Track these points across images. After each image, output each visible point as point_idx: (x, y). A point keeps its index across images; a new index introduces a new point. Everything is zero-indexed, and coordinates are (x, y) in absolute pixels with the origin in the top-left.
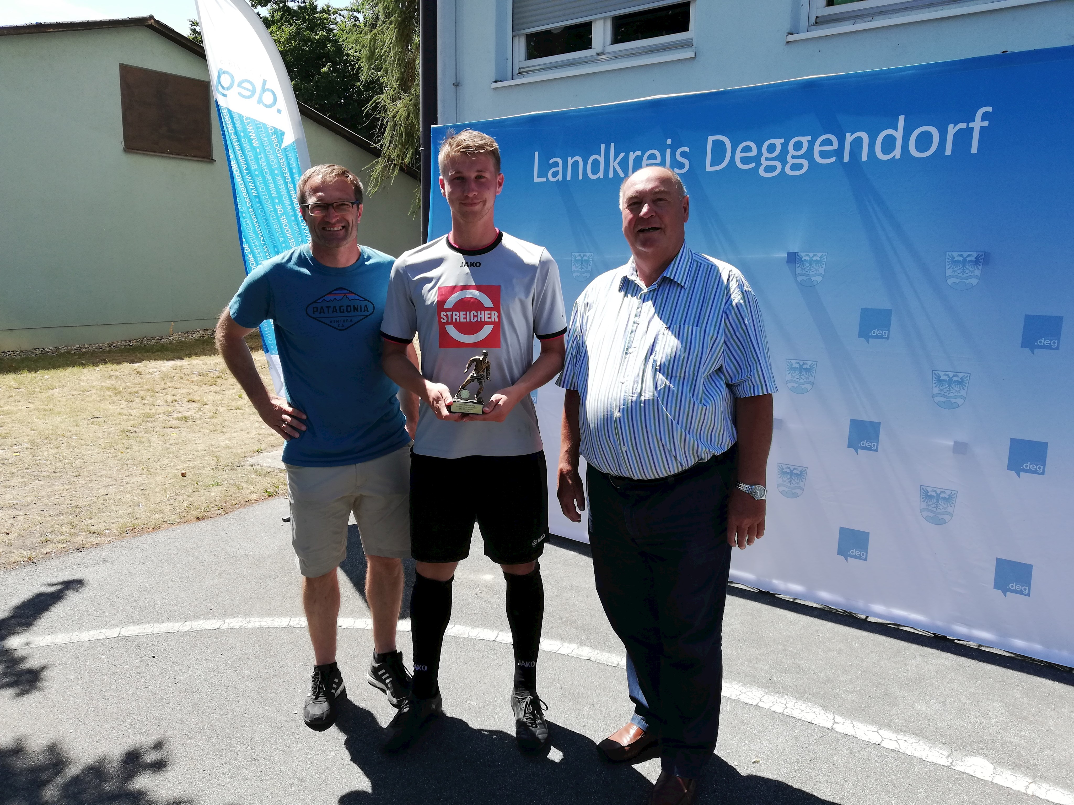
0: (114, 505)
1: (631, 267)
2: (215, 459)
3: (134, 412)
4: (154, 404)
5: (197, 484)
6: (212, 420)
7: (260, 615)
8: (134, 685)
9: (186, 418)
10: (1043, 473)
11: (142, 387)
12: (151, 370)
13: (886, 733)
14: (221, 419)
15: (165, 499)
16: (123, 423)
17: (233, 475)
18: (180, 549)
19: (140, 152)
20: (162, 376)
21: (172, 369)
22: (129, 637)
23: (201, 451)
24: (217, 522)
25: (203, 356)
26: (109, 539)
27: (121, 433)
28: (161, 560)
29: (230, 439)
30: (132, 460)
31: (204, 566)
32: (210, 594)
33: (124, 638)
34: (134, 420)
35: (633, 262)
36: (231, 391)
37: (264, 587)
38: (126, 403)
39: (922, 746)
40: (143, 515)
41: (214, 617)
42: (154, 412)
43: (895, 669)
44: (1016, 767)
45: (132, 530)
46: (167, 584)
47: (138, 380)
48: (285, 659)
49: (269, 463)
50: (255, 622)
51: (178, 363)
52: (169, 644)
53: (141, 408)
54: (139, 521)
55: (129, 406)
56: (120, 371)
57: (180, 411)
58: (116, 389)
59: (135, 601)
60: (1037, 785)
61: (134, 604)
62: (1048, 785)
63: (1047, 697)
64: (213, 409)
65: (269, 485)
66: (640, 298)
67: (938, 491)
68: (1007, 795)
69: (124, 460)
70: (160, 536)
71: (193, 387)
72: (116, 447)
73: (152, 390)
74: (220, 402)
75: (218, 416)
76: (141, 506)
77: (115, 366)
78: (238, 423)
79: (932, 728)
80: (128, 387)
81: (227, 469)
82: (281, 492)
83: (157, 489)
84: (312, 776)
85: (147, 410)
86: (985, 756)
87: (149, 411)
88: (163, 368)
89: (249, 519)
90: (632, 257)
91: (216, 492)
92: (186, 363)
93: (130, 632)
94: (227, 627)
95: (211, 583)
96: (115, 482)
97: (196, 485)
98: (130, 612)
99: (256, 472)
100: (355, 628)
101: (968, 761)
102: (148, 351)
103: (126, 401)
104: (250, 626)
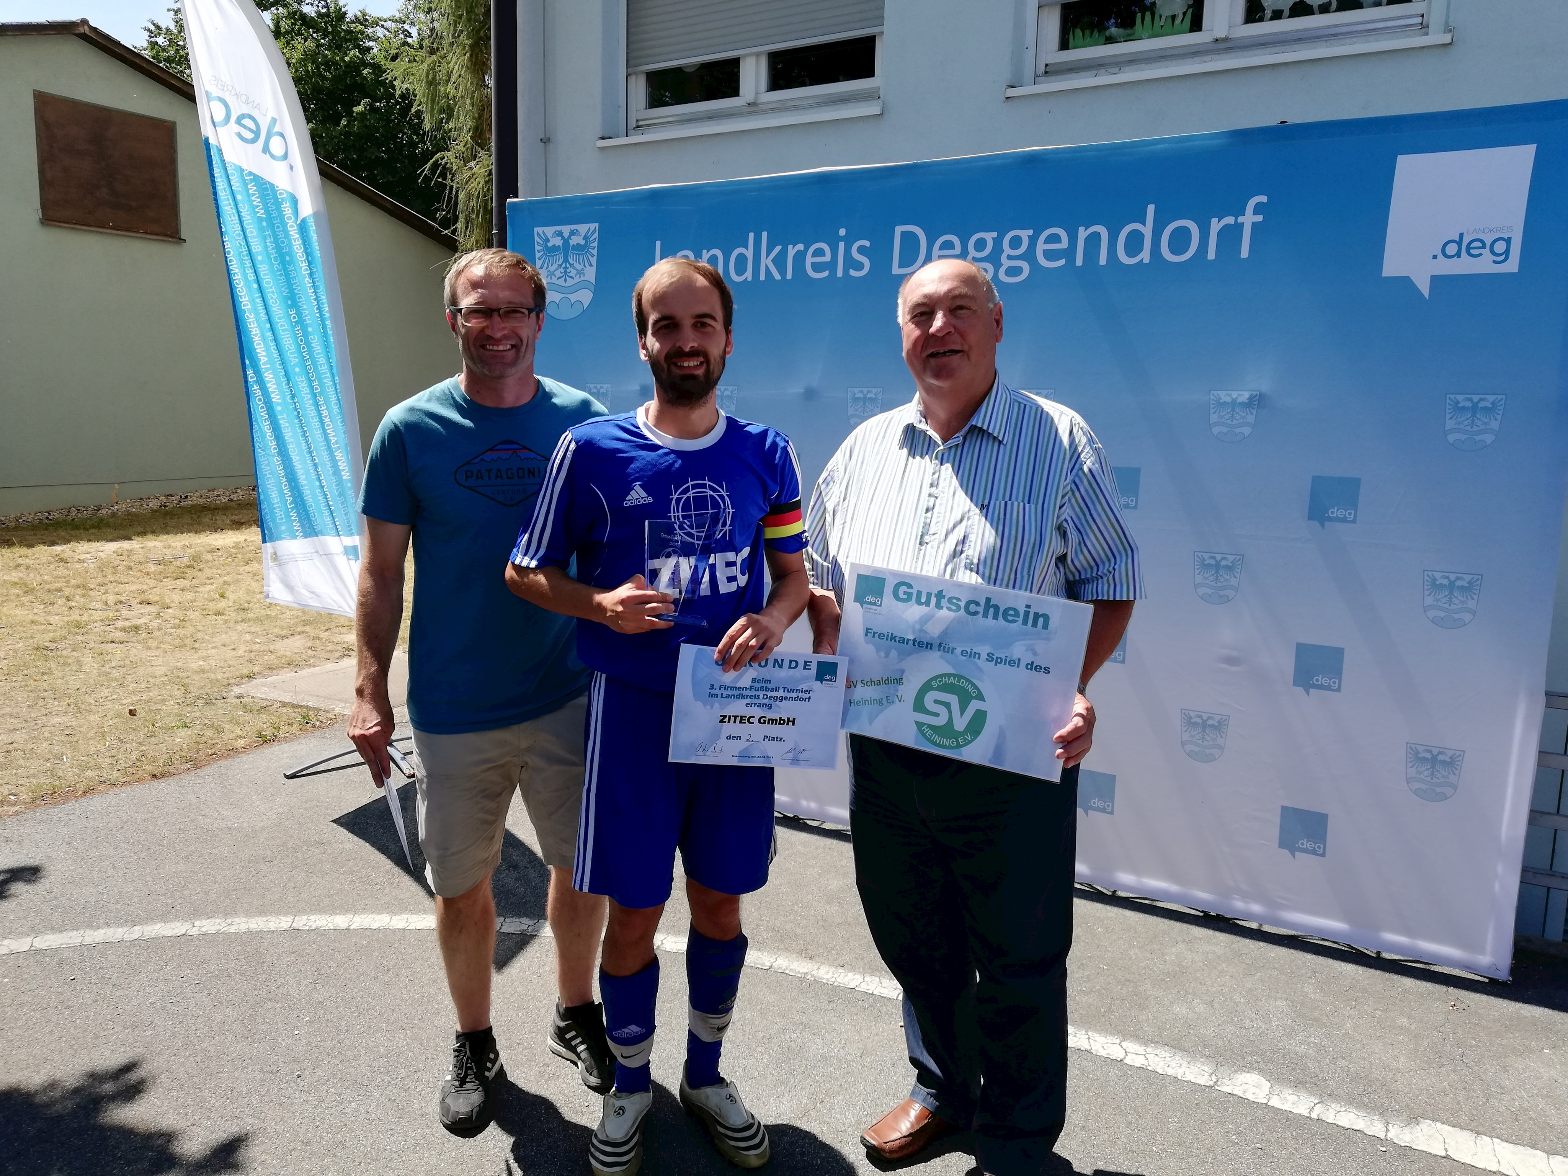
0: (23, 758)
1: (918, 410)
2: (182, 688)
3: (54, 619)
4: (87, 606)
5: (154, 725)
6: (178, 630)
7: (248, 913)
8: (55, 1019)
9: (137, 628)
10: (1338, 690)
11: (68, 582)
12: (82, 557)
13: (1130, 1046)
14: (191, 629)
15: (103, 749)
16: (38, 636)
17: (209, 712)
18: (126, 822)
19: (67, 225)
20: (100, 565)
21: (115, 555)
22: (46, 950)
23: (161, 676)
24: (184, 781)
25: (164, 534)
26: (16, 809)
27: (35, 652)
28: (97, 838)
29: (205, 659)
30: (51, 692)
31: (163, 846)
32: (171, 886)
33: (38, 951)
34: (55, 631)
35: (919, 403)
36: (208, 587)
37: (254, 873)
38: (42, 607)
39: (1177, 1062)
40: (69, 773)
41: (177, 918)
42: (87, 619)
43: (1148, 960)
44: (1298, 1084)
45: (52, 794)
46: (105, 872)
47: (62, 571)
48: (284, 976)
49: (265, 693)
50: (241, 924)
51: (125, 545)
52: (109, 959)
53: (66, 613)
54: (63, 781)
55: (46, 610)
56: (33, 558)
57: (128, 617)
58: (26, 585)
59: (56, 898)
60: (1324, 1105)
61: (55, 902)
62: (1339, 1105)
63: (1347, 991)
64: (180, 614)
65: (265, 726)
66: (936, 458)
67: (1205, 717)
68: (1284, 1121)
69: (40, 691)
70: (95, 803)
71: (148, 581)
72: (26, 672)
73: (84, 586)
74: (191, 604)
75: (187, 624)
76: (65, 760)
77: (24, 551)
78: (218, 634)
79: (1193, 1037)
80: (46, 582)
81: (200, 702)
82: (283, 736)
83: (90, 735)
84: (321, 1138)
85: (75, 616)
86: (1261, 1071)
87: (78, 618)
88: (101, 554)
89: (233, 776)
90: (917, 395)
91: (182, 737)
92: (139, 546)
93: (48, 944)
94: (197, 933)
95: (174, 870)
96: (24, 725)
97: (151, 726)
98: (48, 914)
99: (245, 706)
100: (390, 928)
101: (1237, 1079)
102: (76, 527)
103: (42, 602)
104: (232, 929)
